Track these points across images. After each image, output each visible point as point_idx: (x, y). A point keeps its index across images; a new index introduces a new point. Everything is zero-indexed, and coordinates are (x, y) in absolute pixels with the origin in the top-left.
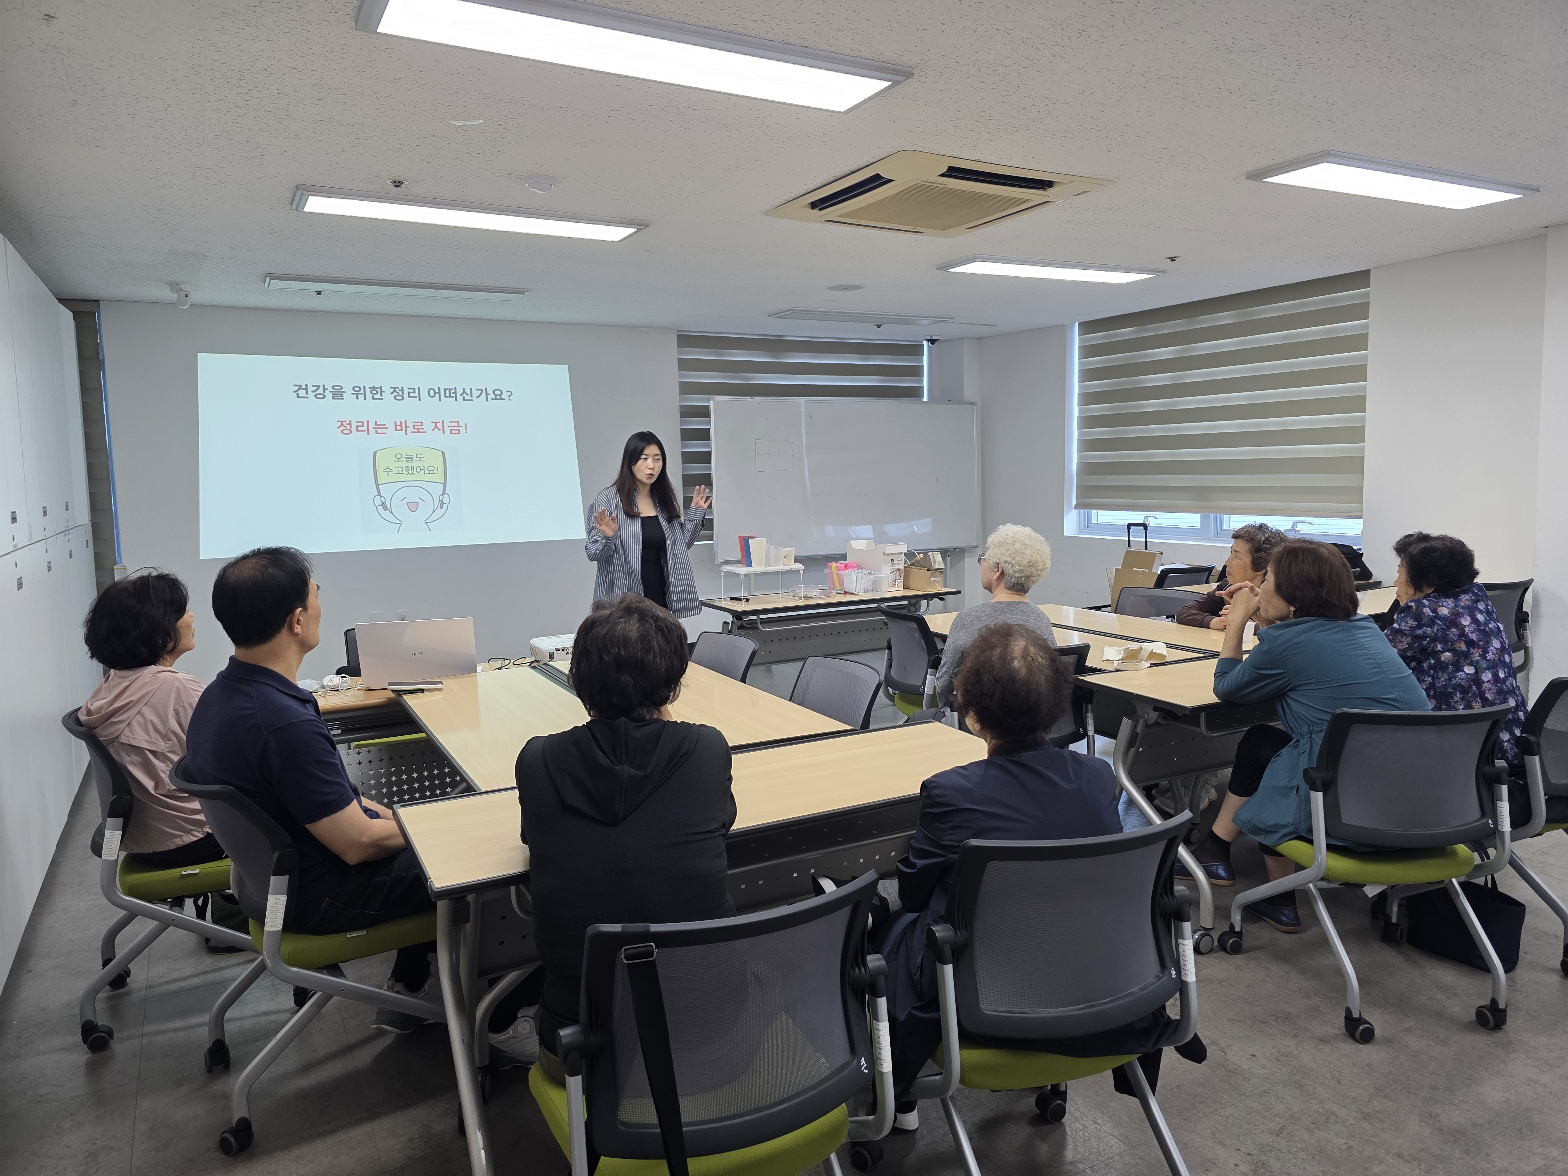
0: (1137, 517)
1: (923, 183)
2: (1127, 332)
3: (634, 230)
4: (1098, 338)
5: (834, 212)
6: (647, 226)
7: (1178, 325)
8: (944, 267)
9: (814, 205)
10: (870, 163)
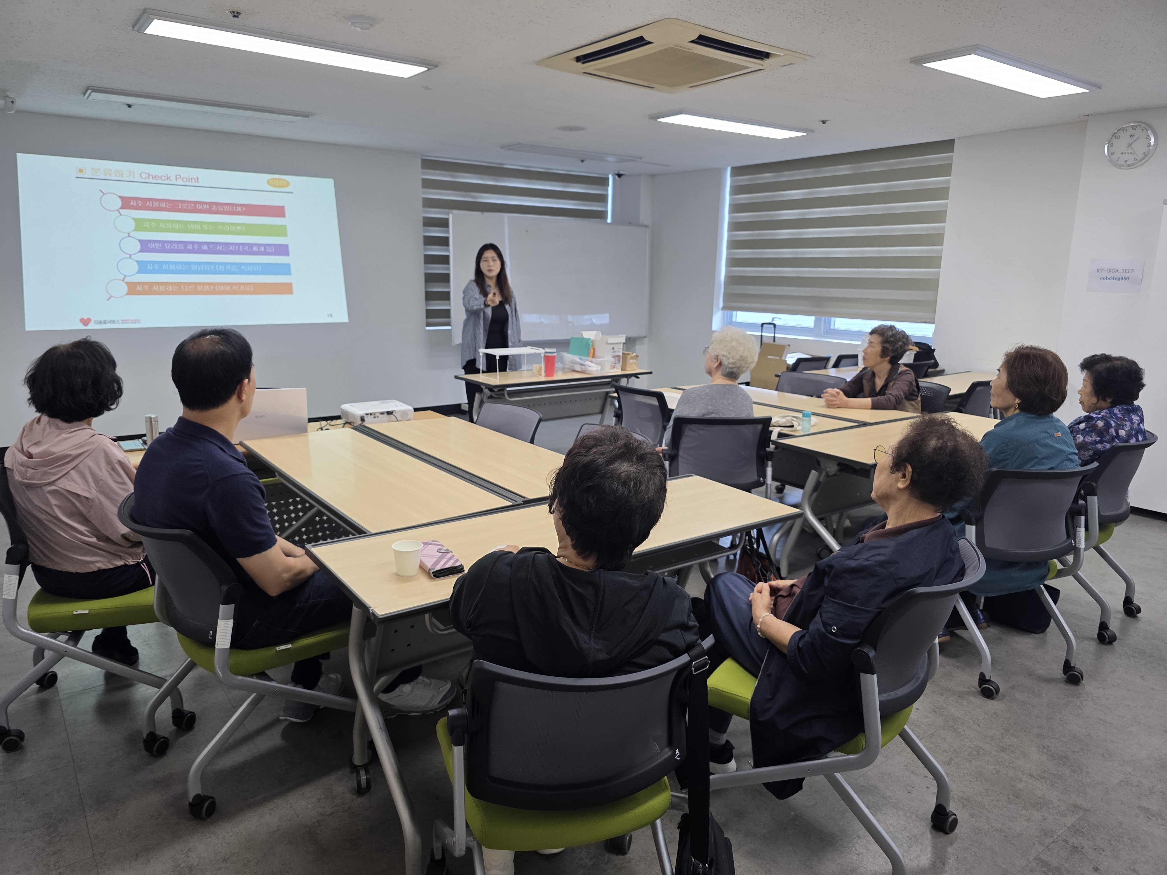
0: (767, 317)
1: (675, 47)
2: (768, 177)
3: (426, 69)
4: (745, 179)
5: (593, 66)
6: (436, 66)
7: (808, 174)
8: (655, 117)
9: (578, 59)
10: (638, 26)
